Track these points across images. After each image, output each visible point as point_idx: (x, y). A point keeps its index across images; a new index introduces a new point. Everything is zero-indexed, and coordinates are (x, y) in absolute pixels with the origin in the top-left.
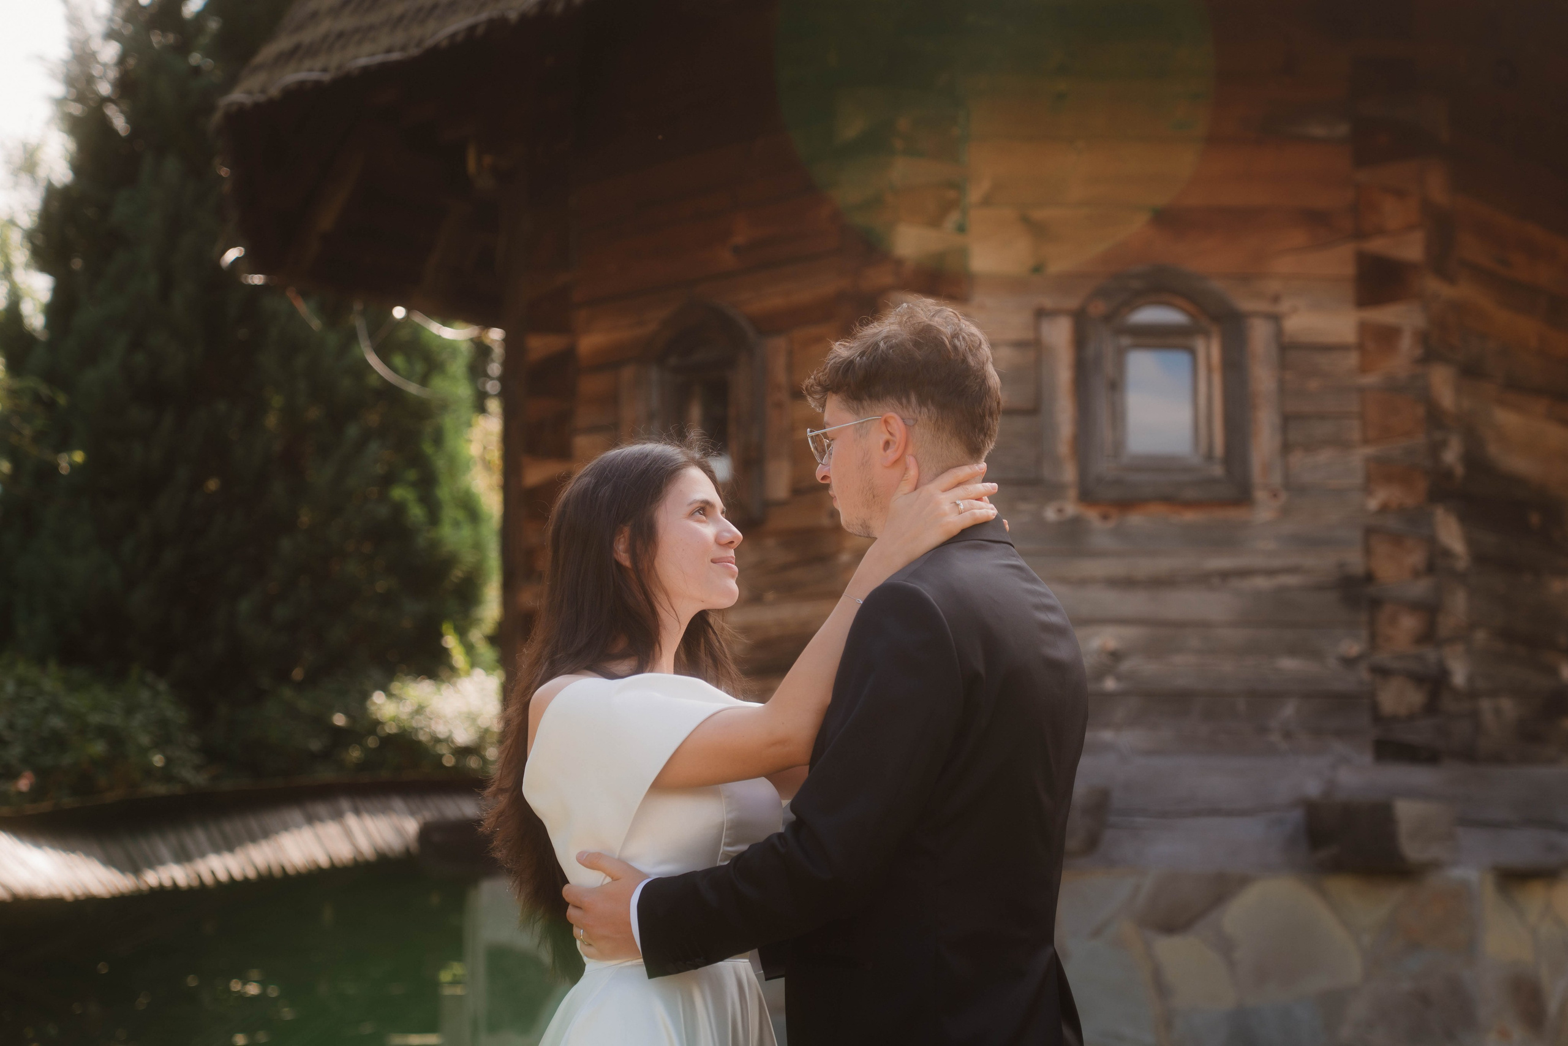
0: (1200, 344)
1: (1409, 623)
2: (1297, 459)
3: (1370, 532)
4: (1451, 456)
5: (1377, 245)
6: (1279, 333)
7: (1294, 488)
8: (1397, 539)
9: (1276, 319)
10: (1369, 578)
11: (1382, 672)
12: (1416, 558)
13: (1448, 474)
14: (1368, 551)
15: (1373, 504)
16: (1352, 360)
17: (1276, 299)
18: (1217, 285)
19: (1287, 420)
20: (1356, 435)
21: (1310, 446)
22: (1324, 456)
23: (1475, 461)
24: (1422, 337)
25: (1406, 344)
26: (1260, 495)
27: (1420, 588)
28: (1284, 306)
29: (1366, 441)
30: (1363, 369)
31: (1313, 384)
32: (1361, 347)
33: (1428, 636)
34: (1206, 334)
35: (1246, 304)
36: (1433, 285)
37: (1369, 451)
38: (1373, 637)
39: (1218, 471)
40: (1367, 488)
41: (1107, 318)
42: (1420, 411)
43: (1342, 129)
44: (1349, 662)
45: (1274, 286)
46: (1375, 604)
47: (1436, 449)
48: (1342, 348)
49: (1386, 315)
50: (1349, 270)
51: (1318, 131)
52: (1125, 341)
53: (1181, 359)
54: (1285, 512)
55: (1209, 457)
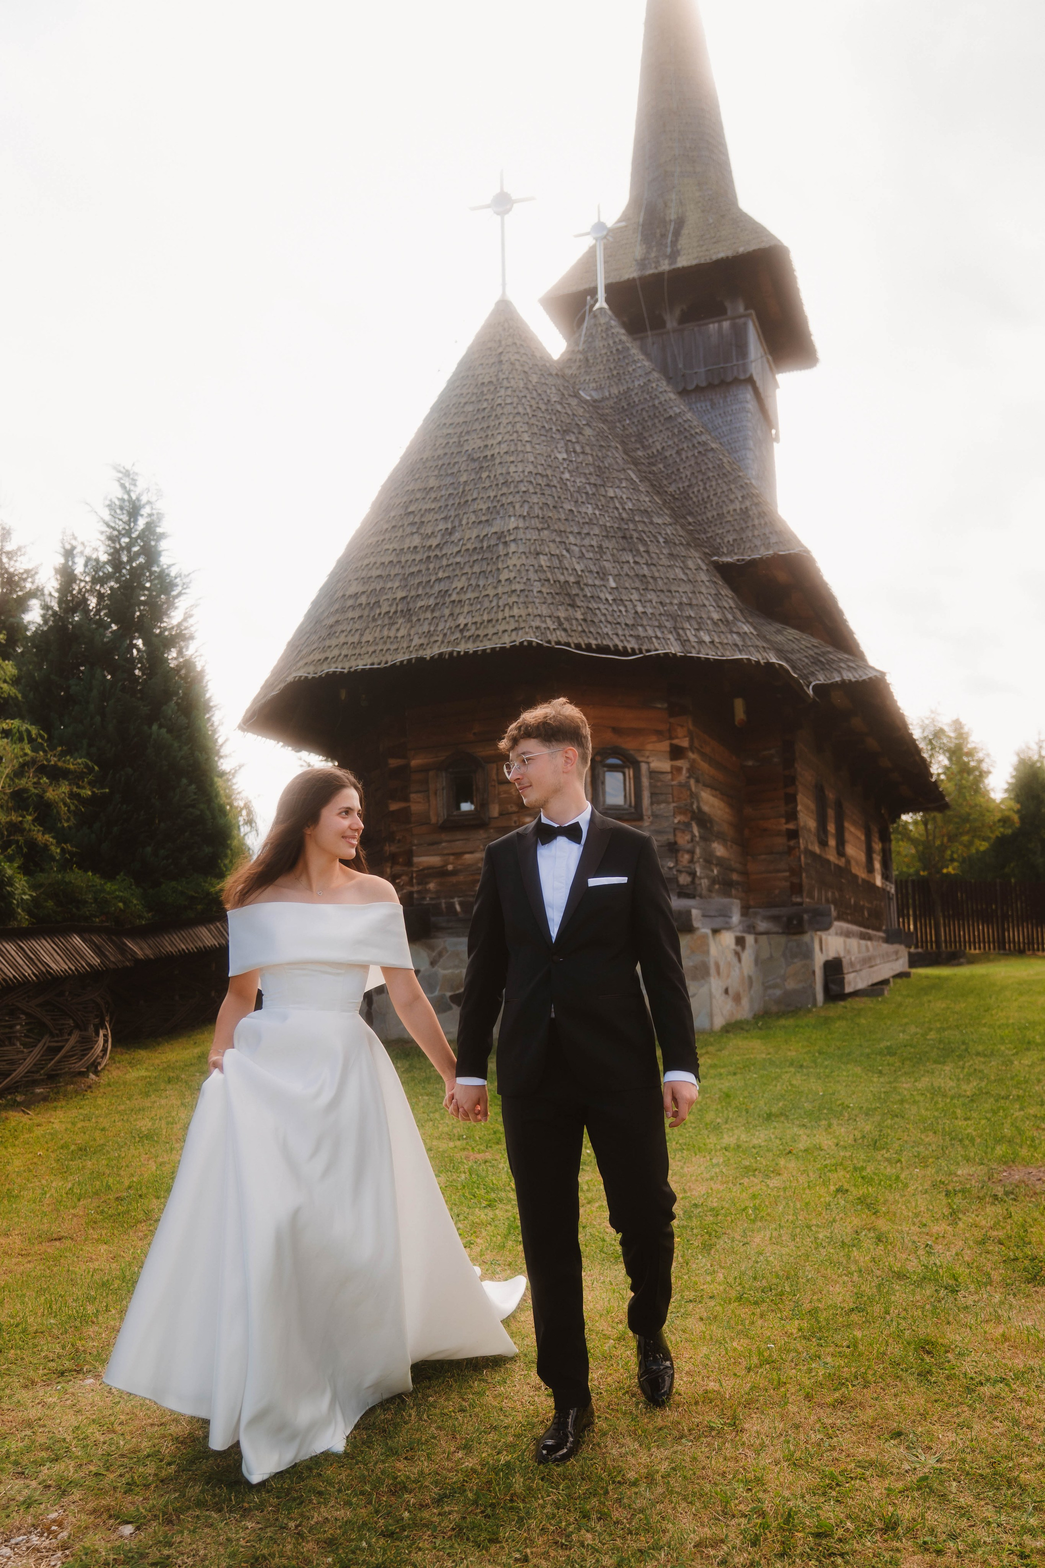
0: (627, 771)
1: (687, 857)
2: (655, 807)
3: (675, 829)
4: (695, 807)
5: (676, 742)
6: (649, 768)
7: (655, 816)
8: (683, 831)
9: (648, 763)
10: (675, 843)
11: (679, 871)
12: (688, 837)
13: (693, 812)
14: (675, 835)
15: (676, 821)
16: (669, 777)
17: (648, 757)
18: (632, 752)
19: (652, 795)
20: (671, 800)
21: (659, 803)
22: (663, 806)
23: (699, 808)
24: (688, 770)
25: (684, 771)
26: (645, 817)
27: (689, 846)
28: (650, 759)
29: (673, 802)
30: (673, 780)
31: (659, 784)
32: (671, 772)
33: (691, 861)
34: (629, 768)
35: (640, 759)
36: (691, 755)
37: (674, 805)
38: (677, 861)
39: (633, 810)
40: (674, 816)
41: (601, 762)
42: (688, 793)
43: (666, 705)
44: (670, 869)
45: (647, 753)
46: (677, 851)
47: (692, 804)
48: (668, 773)
49: (679, 763)
50: (668, 749)
51: (659, 706)
52: (605, 769)
53: (619, 776)
54: (652, 823)
55: (630, 805)
